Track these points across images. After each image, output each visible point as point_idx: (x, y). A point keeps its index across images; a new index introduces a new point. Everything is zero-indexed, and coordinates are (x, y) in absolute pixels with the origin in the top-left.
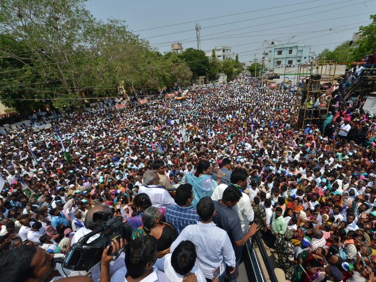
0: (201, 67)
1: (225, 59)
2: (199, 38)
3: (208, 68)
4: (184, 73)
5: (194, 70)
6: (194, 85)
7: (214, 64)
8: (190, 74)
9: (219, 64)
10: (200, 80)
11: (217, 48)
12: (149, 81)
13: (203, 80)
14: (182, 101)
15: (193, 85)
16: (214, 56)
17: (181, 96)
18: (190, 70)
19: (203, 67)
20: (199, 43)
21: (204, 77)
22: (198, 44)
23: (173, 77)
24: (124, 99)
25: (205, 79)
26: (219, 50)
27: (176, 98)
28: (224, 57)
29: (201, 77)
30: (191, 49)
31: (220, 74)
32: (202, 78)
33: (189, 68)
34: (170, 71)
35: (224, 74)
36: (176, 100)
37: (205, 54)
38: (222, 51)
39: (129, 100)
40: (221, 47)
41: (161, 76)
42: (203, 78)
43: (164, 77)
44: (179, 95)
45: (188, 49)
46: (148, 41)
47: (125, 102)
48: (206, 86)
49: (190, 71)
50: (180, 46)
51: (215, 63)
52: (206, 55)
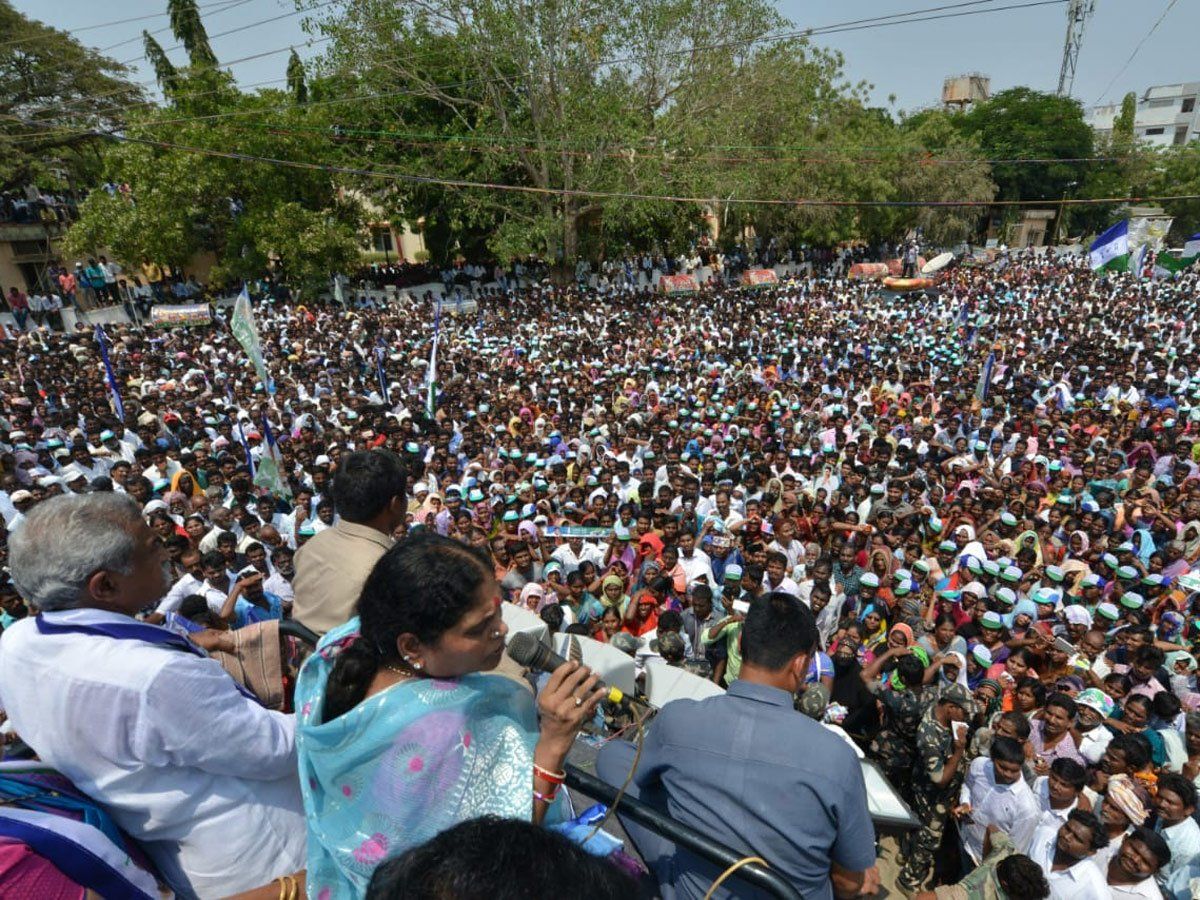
0: (1044, 167)
1: (1187, 141)
2: (1073, 48)
3: (1080, 179)
4: (957, 187)
5: (1009, 179)
6: (991, 243)
7: (1118, 165)
8: (985, 192)
9: (1144, 162)
10: (1026, 227)
11: (1153, 95)
12: (803, 205)
13: (1042, 227)
14: (911, 295)
15: (989, 241)
16: (1125, 125)
17: (911, 277)
18: (988, 175)
19: (1058, 168)
20: (1069, 73)
21: (1051, 214)
22: (1063, 77)
23: (905, 200)
24: (706, 262)
25: (1051, 225)
26: (1167, 102)
27: (887, 280)
28: (1181, 133)
29: (1032, 214)
30: (1020, 92)
31: (1135, 210)
32: (1036, 219)
33: (987, 169)
34: (900, 174)
35: (1158, 210)
36: (889, 287)
37: (1081, 115)
38: (1177, 108)
39: (721, 267)
40: (1179, 91)
41: (858, 189)
42: (1041, 219)
43: (866, 193)
44: (909, 270)
45: (1007, 93)
46: (840, 55)
47: (707, 271)
48: (1049, 253)
49: (985, 180)
50: (980, 88)
51: (1123, 155)
52: (1087, 121)
